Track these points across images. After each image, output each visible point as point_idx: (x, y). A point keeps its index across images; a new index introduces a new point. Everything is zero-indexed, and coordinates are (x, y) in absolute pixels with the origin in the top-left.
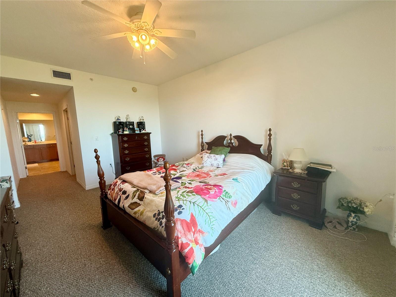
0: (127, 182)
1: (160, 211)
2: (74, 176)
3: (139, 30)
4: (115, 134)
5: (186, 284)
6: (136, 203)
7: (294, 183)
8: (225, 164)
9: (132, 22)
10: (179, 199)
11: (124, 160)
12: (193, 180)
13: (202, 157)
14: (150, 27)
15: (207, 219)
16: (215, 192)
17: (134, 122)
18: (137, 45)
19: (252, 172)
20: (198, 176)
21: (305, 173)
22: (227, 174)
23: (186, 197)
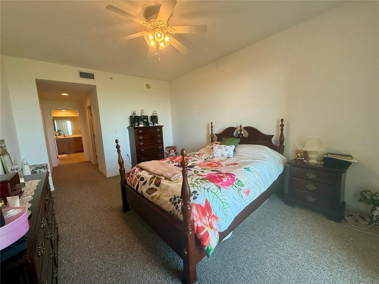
0: (144, 170)
1: (176, 196)
2: (97, 165)
3: (155, 29)
4: (132, 127)
5: (201, 267)
6: (153, 188)
7: (310, 174)
8: (236, 154)
9: (148, 22)
10: (194, 186)
11: (140, 151)
12: (205, 169)
13: (212, 148)
14: (165, 26)
15: (220, 205)
16: (228, 180)
17: (148, 116)
18: (153, 43)
19: (264, 162)
20: (209, 165)
21: (321, 163)
22: (238, 164)
23: (200, 184)
